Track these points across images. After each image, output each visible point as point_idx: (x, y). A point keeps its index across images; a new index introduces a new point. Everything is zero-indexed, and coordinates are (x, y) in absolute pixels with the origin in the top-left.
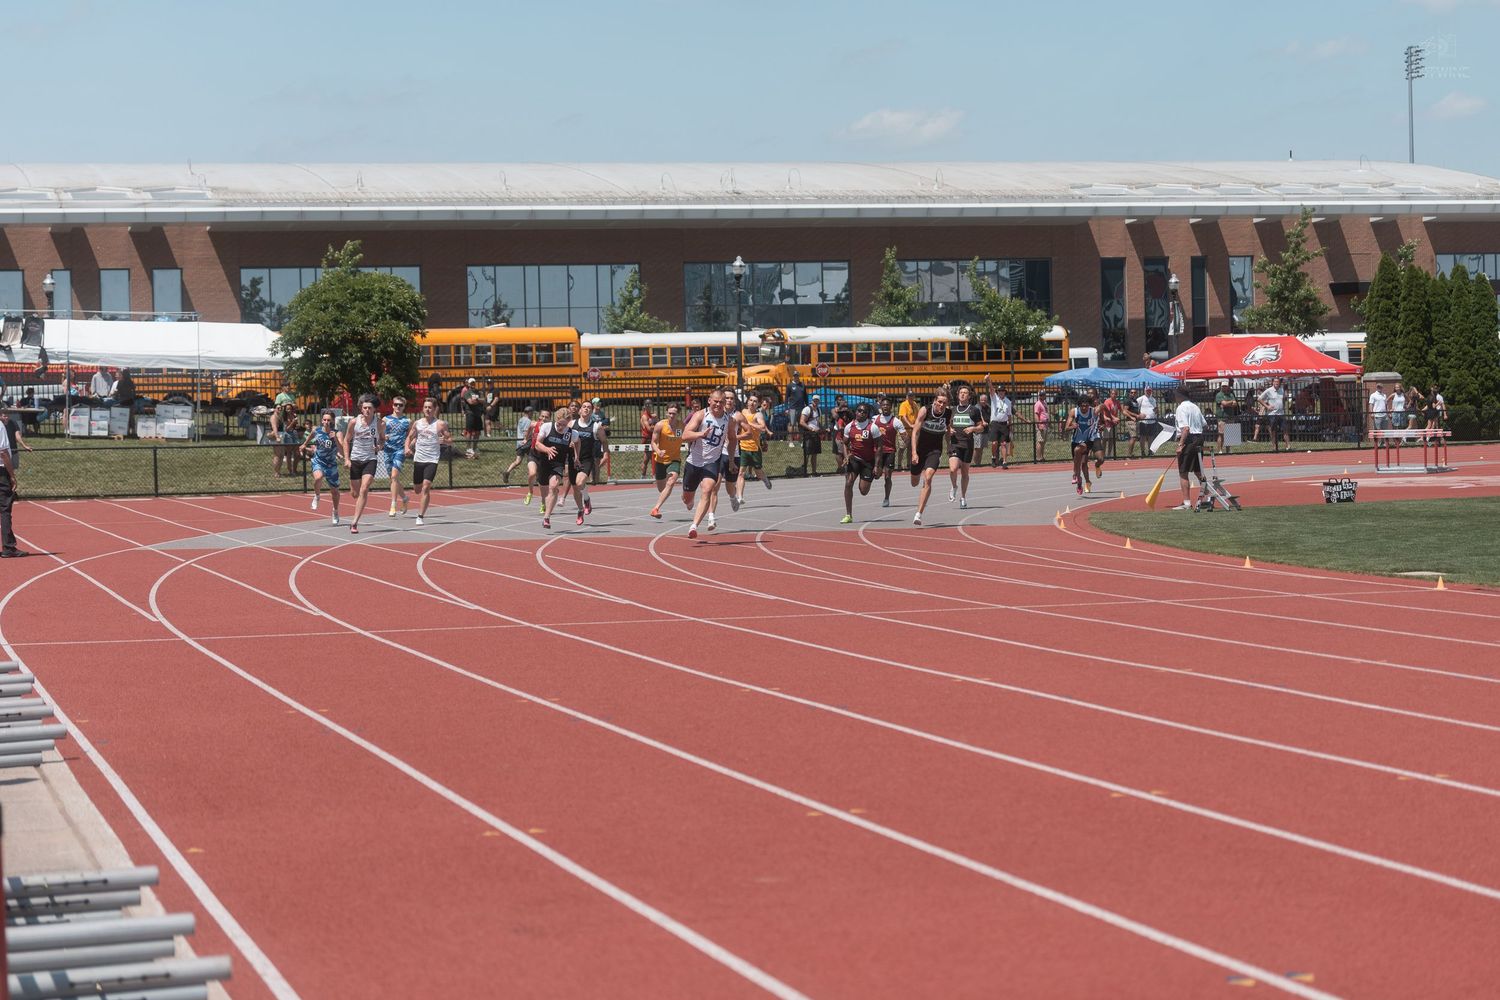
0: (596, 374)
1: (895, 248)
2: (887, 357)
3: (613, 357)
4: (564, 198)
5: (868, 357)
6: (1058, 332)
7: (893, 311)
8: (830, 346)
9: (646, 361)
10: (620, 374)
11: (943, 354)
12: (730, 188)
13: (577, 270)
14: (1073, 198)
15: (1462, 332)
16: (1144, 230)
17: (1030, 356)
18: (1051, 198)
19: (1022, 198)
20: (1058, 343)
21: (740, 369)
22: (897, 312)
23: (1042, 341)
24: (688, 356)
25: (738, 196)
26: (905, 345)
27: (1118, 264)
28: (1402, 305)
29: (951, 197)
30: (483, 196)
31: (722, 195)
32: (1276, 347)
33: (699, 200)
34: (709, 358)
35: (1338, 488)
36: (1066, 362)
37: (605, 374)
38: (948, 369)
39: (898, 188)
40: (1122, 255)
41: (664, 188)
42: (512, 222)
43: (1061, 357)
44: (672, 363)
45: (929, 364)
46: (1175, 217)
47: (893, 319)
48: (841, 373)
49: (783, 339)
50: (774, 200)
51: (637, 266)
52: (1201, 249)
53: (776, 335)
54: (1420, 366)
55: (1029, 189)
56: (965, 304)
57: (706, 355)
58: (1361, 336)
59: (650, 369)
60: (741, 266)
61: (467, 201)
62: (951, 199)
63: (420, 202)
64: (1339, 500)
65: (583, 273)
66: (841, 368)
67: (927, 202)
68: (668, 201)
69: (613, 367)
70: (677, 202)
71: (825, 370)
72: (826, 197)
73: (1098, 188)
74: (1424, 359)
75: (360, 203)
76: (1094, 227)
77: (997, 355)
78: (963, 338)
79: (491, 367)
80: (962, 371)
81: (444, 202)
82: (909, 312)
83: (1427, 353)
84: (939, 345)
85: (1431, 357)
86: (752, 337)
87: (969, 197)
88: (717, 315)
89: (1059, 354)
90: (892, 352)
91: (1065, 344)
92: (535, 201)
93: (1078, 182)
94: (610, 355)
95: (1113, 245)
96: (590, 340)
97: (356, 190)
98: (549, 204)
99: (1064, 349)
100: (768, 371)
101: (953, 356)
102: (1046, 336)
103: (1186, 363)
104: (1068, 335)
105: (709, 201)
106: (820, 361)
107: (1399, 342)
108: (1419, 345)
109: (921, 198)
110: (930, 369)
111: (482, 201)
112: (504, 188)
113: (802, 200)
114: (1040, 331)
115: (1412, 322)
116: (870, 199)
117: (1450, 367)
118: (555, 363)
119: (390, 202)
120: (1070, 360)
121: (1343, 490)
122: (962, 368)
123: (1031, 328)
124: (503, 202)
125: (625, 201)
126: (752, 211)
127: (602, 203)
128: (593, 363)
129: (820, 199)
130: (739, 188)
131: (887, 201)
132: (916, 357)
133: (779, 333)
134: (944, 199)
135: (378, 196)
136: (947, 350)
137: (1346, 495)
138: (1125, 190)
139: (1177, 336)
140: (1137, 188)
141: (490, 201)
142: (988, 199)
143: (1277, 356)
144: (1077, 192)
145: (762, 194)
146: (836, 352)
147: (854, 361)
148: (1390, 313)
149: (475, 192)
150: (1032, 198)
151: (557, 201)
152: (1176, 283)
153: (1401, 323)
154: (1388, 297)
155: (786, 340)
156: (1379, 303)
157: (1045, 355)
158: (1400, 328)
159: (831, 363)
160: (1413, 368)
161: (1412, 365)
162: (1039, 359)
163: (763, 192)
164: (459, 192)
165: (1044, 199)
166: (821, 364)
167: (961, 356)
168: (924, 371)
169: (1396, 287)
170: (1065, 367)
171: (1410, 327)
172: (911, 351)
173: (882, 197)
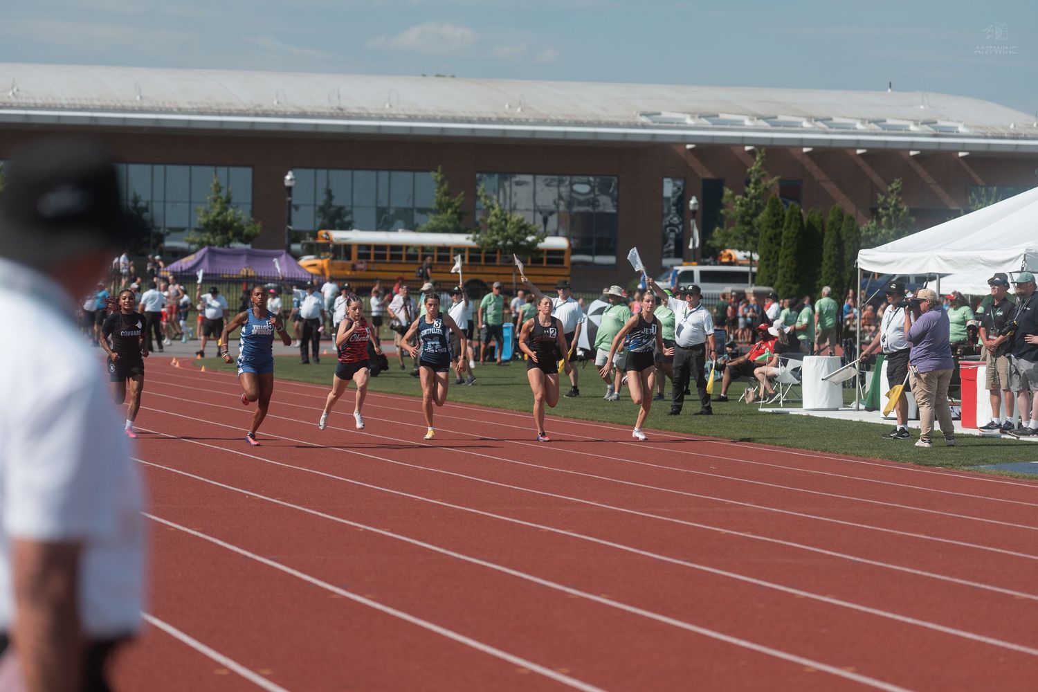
2: (415, 258)
4: (187, 110)
6: (557, 242)
12: (335, 105)
13: (198, 170)
14: (636, 126)
17: (537, 262)
18: (616, 125)
20: (560, 252)
23: (541, 249)
25: (340, 112)
26: (432, 248)
28: (784, 233)
29: (527, 120)
30: (118, 104)
31: (326, 110)
33: (304, 115)
36: (566, 268)
39: (487, 112)
40: (683, 176)
41: (278, 103)
42: (141, 128)
43: (563, 264)
46: (733, 145)
49: (329, 239)
50: (370, 118)
53: (324, 236)
55: (605, 116)
60: (291, 180)
61: (102, 109)
62: (527, 122)
63: (62, 108)
66: (377, 265)
67: (504, 124)
68: (277, 115)
70: (285, 116)
71: (363, 266)
72: (417, 117)
73: (665, 116)
75: (11, 107)
78: (476, 244)
80: (478, 271)
81: (82, 109)
84: (459, 248)
87: (543, 120)
89: (561, 262)
91: (567, 253)
92: (161, 111)
93: (649, 110)
97: (11, 94)
98: (173, 114)
99: (565, 257)
100: (314, 265)
101: (471, 259)
102: (541, 245)
104: (571, 247)
105: (313, 116)
106: (359, 258)
107: (780, 263)
109: (500, 121)
112: (138, 98)
113: (395, 118)
114: (538, 241)
115: (790, 248)
116: (454, 120)
119: (36, 107)
123: (530, 238)
124: (133, 111)
125: (240, 113)
126: (348, 126)
127: (220, 115)
129: (411, 118)
130: (344, 105)
131: (470, 121)
133: (327, 234)
134: (519, 122)
135: (28, 101)
139: (694, 249)
140: (700, 117)
141: (123, 110)
142: (559, 123)
144: (644, 119)
145: (362, 111)
146: (372, 252)
147: (388, 260)
148: (775, 239)
149: (112, 101)
150: (599, 125)
151: (181, 111)
152: (695, 204)
153: (782, 248)
154: (772, 228)
155: (332, 241)
156: (766, 232)
157: (549, 261)
158: (781, 253)
159: (368, 260)
160: (788, 284)
161: (787, 282)
162: (545, 264)
163: (363, 108)
164: (98, 100)
165: (609, 125)
166: (360, 261)
167: (478, 260)
168: (445, 270)
169: (781, 220)
170: (567, 272)
171: (787, 252)
172: (436, 254)
173: (467, 118)
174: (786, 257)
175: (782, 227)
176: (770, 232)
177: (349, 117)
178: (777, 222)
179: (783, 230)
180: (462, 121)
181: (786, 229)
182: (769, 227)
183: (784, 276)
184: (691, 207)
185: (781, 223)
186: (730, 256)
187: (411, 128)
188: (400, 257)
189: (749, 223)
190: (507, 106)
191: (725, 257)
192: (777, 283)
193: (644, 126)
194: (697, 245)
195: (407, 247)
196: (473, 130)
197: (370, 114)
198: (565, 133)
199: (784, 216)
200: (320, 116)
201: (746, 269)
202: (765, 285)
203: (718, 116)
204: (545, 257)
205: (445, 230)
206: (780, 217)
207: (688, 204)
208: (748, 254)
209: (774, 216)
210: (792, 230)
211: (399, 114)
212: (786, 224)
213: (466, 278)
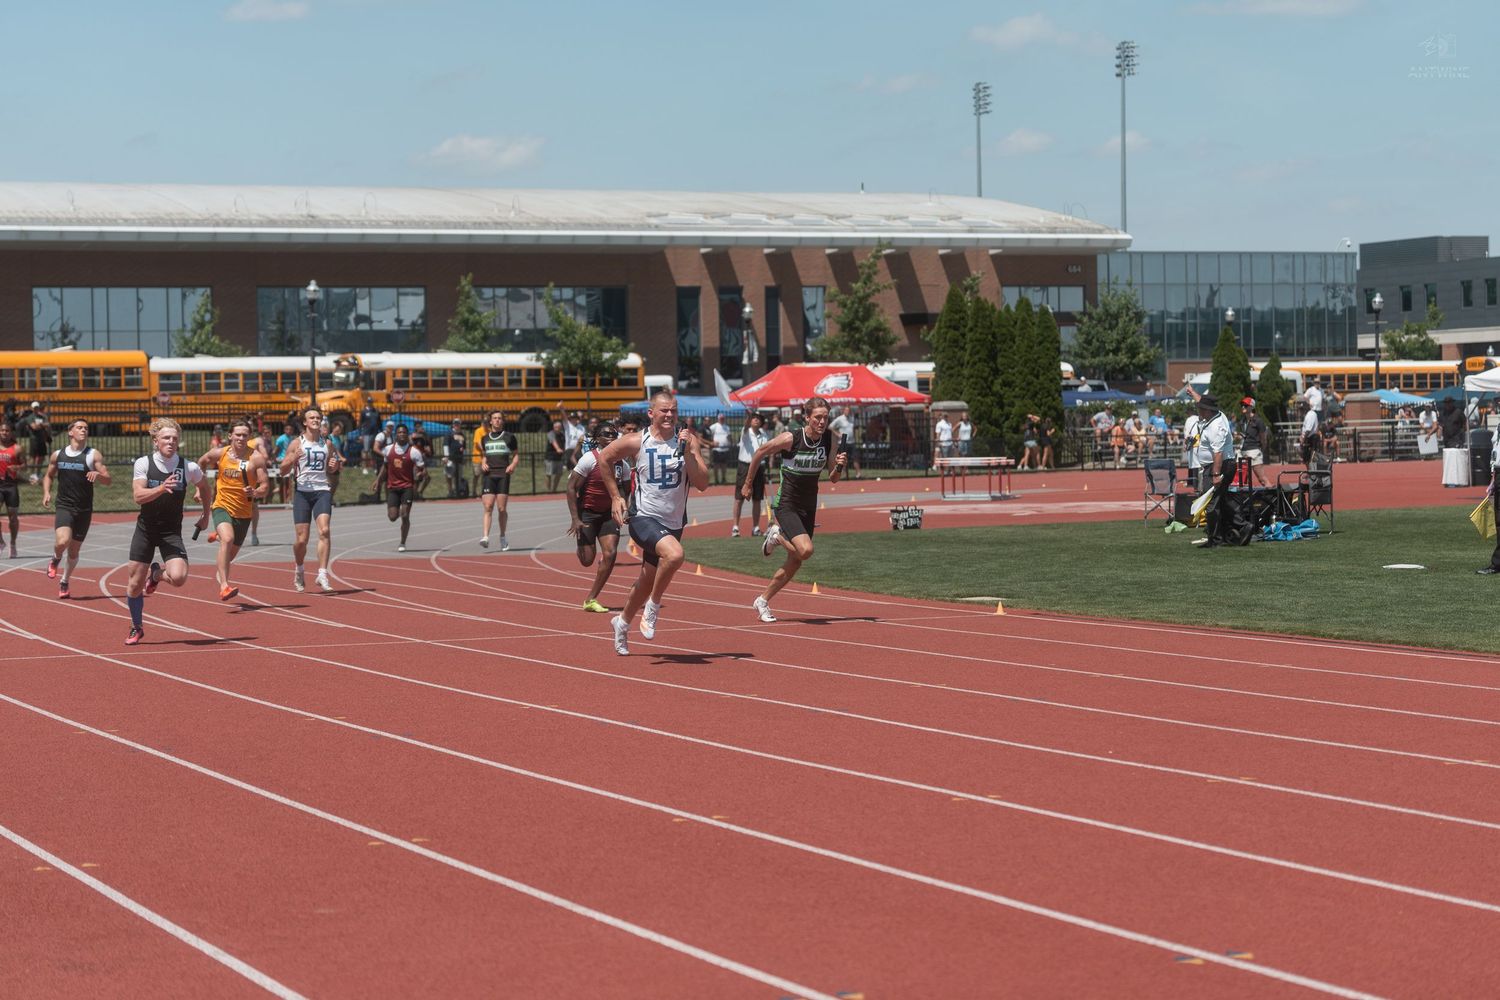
0: (166, 399)
1: (470, 275)
2: (463, 383)
3: (183, 382)
4: (134, 220)
5: (443, 383)
6: (633, 360)
7: (470, 337)
8: (406, 372)
9: (218, 386)
10: (190, 399)
11: (519, 381)
12: (305, 213)
13: (145, 292)
14: (649, 227)
15: (1026, 362)
16: (719, 259)
17: (606, 383)
18: (628, 227)
19: (599, 226)
20: (633, 371)
21: (313, 393)
22: (474, 338)
23: (618, 368)
24: (260, 381)
25: (313, 220)
26: (481, 372)
27: (693, 293)
28: (969, 336)
29: (528, 224)
30: (50, 216)
31: (296, 219)
32: (848, 376)
33: (272, 223)
34: (283, 384)
35: (905, 515)
36: (640, 390)
37: (175, 399)
38: (524, 396)
39: (475, 214)
40: (697, 284)
41: (237, 211)
43: (636, 384)
44: (245, 388)
45: (504, 391)
46: (750, 246)
47: (469, 345)
48: (416, 399)
49: (358, 365)
50: (349, 224)
51: (209, 291)
52: (775, 280)
53: (351, 360)
54: (986, 395)
55: (607, 217)
56: (542, 331)
57: (279, 380)
58: (929, 367)
59: (221, 394)
60: (315, 291)
61: (33, 221)
64: (906, 527)
65: (154, 296)
66: (416, 395)
67: (503, 229)
68: (241, 224)
69: (184, 391)
70: (250, 224)
71: (400, 396)
72: (402, 222)
73: (673, 217)
74: (990, 388)
76: (670, 256)
77: (573, 383)
78: (539, 365)
79: (57, 391)
80: (537, 397)
81: (9, 222)
82: (486, 338)
83: (992, 382)
84: (515, 373)
85: (996, 387)
86: (325, 362)
87: (546, 224)
88: (291, 341)
89: (634, 382)
90: (468, 378)
91: (640, 372)
92: (103, 222)
93: (654, 211)
94: (181, 379)
95: (687, 275)
96: (159, 364)
98: (118, 225)
99: (639, 377)
100: (341, 397)
101: (530, 383)
103: (760, 391)
104: (644, 364)
105: (283, 224)
106: (395, 386)
107: (966, 372)
108: (985, 375)
109: (497, 225)
110: (506, 396)
111: (48, 222)
112: (71, 208)
113: (378, 225)
114: (616, 359)
115: (978, 352)
116: (447, 225)
117: (1015, 397)
118: (123, 387)
120: (646, 388)
121: (910, 517)
122: (538, 395)
123: (607, 356)
124: (70, 222)
125: (197, 223)
126: (327, 235)
127: (174, 225)
128: (163, 387)
129: (396, 224)
130: (314, 212)
131: (464, 226)
132: (492, 383)
133: (354, 358)
134: (520, 226)
136: (524, 376)
137: (912, 522)
138: (701, 219)
139: (751, 365)
140: (713, 217)
141: (57, 221)
142: (564, 226)
143: (848, 385)
144: (654, 221)
145: (337, 219)
146: (411, 379)
147: (430, 388)
149: (41, 212)
150: (609, 226)
151: (127, 222)
152: (750, 312)
153: (967, 353)
154: (955, 328)
155: (361, 366)
157: (621, 382)
158: (966, 359)
159: (407, 389)
162: (615, 386)
163: (337, 216)
164: (24, 212)
165: (620, 227)
166: (396, 390)
167: (537, 383)
168: (500, 398)
169: (963, 318)
170: (640, 395)
171: (976, 358)
172: (487, 378)
173: (459, 223)
175: (965, 326)
176: (952, 333)
177: (325, 226)
178: (959, 321)
179: (966, 330)
180: (456, 225)
181: (971, 330)
183: (974, 388)
184: (746, 316)
185: (962, 322)
190: (497, 210)
193: (657, 227)
194: (755, 360)
196: (472, 236)
197: (349, 222)
198: (574, 237)
199: (965, 313)
200: (291, 224)
203: (731, 216)
206: (961, 315)
209: (955, 314)
211: (382, 222)
213: (524, 407)
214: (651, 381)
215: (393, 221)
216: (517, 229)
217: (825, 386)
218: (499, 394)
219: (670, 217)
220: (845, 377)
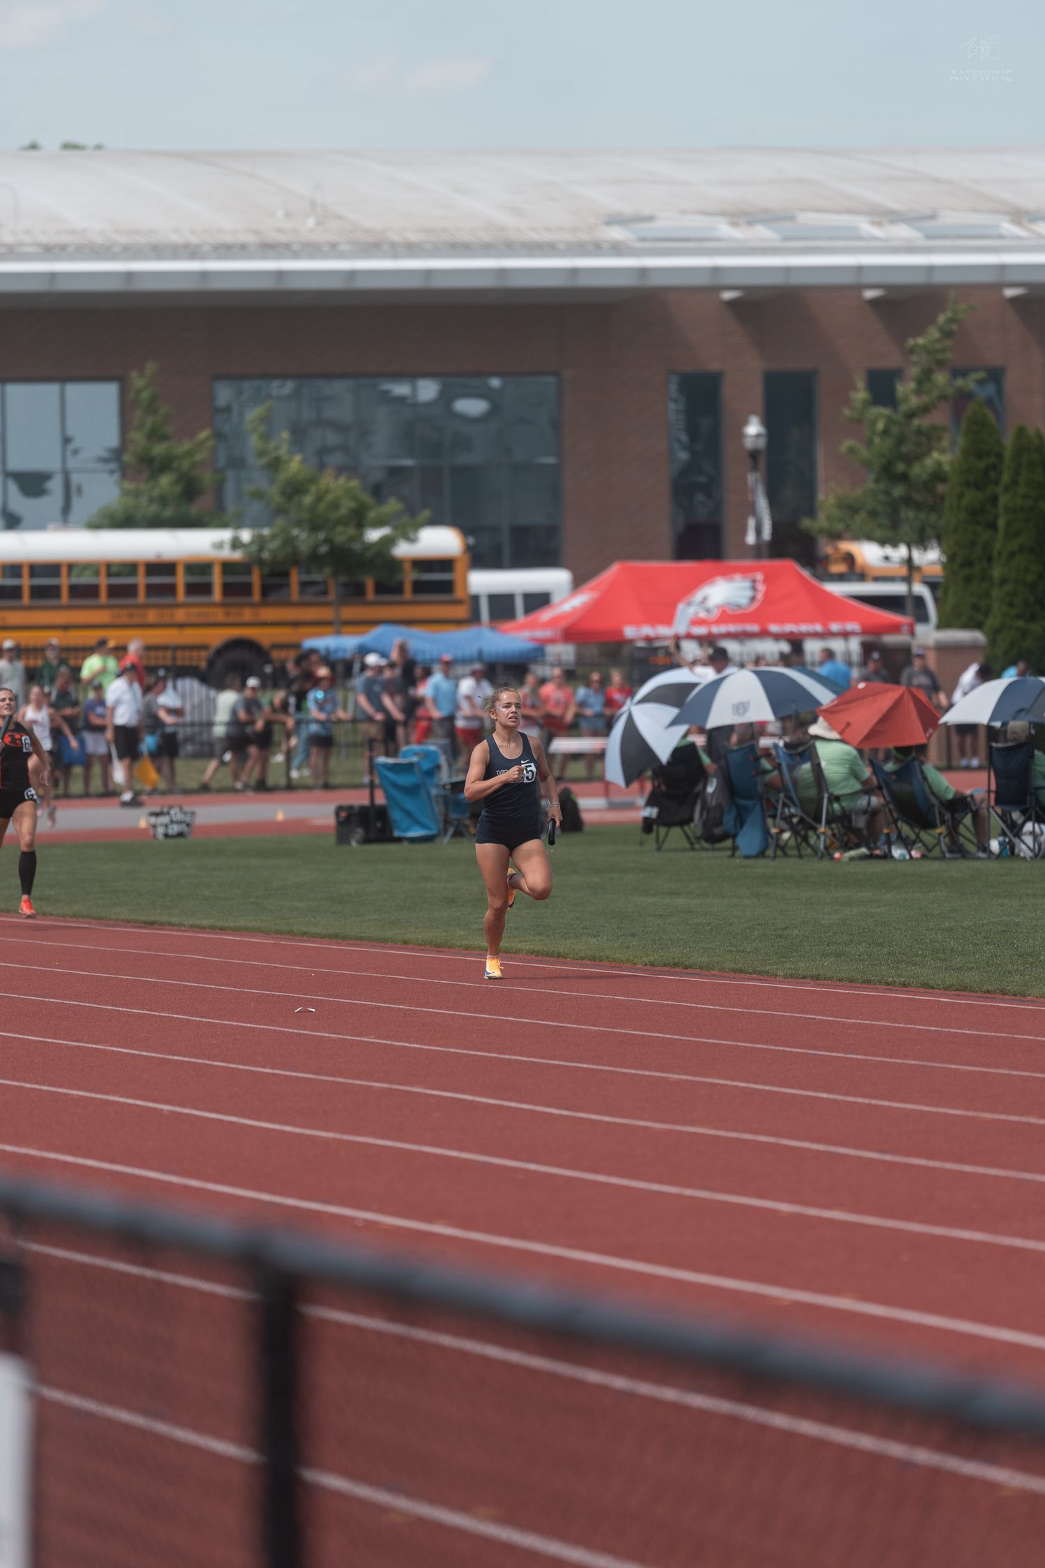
6: (438, 541)
11: (206, 589)
14: (596, 248)
16: (763, 313)
17: (388, 590)
18: (548, 248)
19: (487, 249)
20: (445, 564)
23: (403, 559)
26: (130, 567)
27: (712, 383)
28: (1003, 500)
29: (334, 246)
32: (754, 581)
35: (165, 819)
36: (458, 602)
39: (229, 226)
40: (718, 364)
43: (453, 589)
45: (177, 605)
58: (930, 558)
64: (166, 835)
67: (280, 257)
72: (65, 247)
73: (667, 223)
77: (321, 587)
78: (237, 555)
80: (245, 618)
84: (199, 568)
89: (446, 587)
90: (104, 581)
91: (459, 567)
93: (626, 208)
99: (456, 576)
101: (228, 589)
102: (403, 550)
104: (468, 549)
107: (997, 573)
109: (269, 249)
110: (181, 615)
114: (392, 540)
115: (1018, 534)
116: (157, 251)
120: (476, 598)
121: (172, 822)
122: (247, 614)
123: (374, 535)
129: (49, 251)
131: (193, 252)
132: (153, 590)
134: (313, 250)
136: (217, 579)
138: (724, 229)
140: (750, 223)
142: (412, 249)
143: (753, 599)
144: (616, 234)
147: (26, 599)
148: (981, 516)
150: (510, 248)
152: (758, 436)
153: (1000, 535)
154: (979, 486)
156: (961, 496)
157: (419, 587)
158: (998, 545)
160: (1020, 623)
161: (1018, 616)
162: (408, 594)
165: (532, 249)
167: (245, 589)
168: (166, 620)
169: (994, 467)
170: (461, 612)
171: (1014, 545)
172: (141, 580)
173: (186, 246)
174: (1012, 555)
175: (997, 483)
176: (971, 497)
178: (986, 472)
179: (999, 490)
180: (176, 251)
181: (1006, 489)
182: (967, 484)
183: (1011, 605)
184: (749, 444)
185: (992, 474)
186: (850, 559)
187: (53, 276)
188: (53, 592)
189: (904, 477)
190: (280, 214)
191: (837, 562)
192: (991, 622)
193: (617, 249)
194: (767, 534)
195: (71, 566)
196: (204, 275)
198: (429, 273)
199: (999, 456)
201: (899, 588)
202: (965, 626)
203: (792, 218)
204: (410, 576)
205: (155, 523)
206: (993, 459)
207: (741, 435)
208: (902, 551)
209: (980, 456)
210: (1021, 490)
211: (21, 244)
212: (1006, 477)
213: (217, 637)
214: (483, 581)
215: (39, 245)
216: (312, 257)
217: (705, 599)
218: (167, 611)
219: (659, 224)
220: (748, 584)
